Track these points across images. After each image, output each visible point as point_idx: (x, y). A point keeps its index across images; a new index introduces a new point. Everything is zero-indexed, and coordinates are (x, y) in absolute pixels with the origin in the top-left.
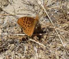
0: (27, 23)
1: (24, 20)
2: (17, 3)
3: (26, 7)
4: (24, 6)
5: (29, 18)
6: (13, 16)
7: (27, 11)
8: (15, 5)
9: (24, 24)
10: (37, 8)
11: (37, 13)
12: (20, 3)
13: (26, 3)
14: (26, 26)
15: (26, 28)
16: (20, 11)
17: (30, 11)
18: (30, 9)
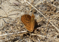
0: (27, 20)
1: (25, 18)
2: (5, 6)
3: (14, 8)
4: (12, 8)
5: (28, 16)
6: (6, 18)
7: (15, 11)
8: (5, 8)
9: (25, 21)
10: (23, 7)
11: (24, 11)
12: (8, 6)
13: (12, 5)
14: (26, 22)
15: (27, 24)
16: (10, 12)
17: (18, 11)
18: (18, 9)
